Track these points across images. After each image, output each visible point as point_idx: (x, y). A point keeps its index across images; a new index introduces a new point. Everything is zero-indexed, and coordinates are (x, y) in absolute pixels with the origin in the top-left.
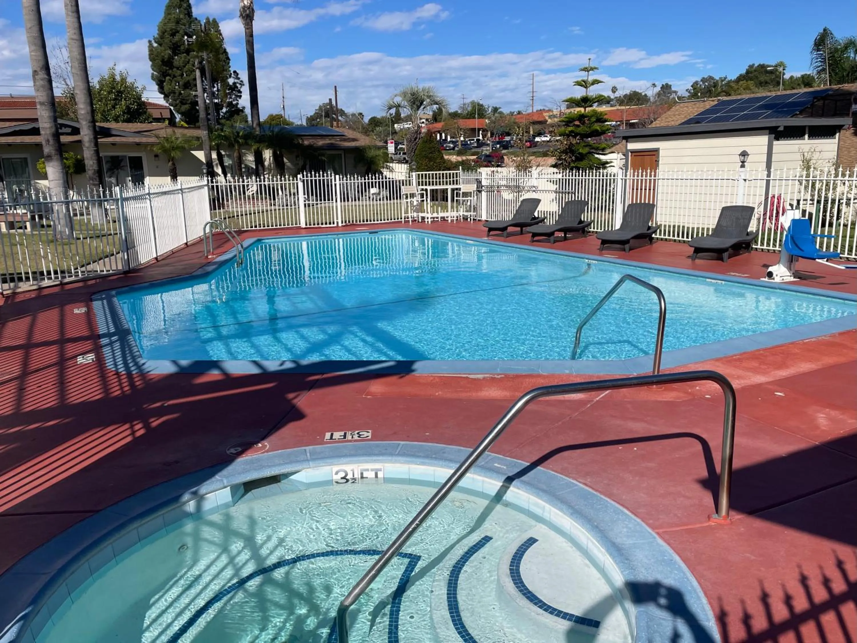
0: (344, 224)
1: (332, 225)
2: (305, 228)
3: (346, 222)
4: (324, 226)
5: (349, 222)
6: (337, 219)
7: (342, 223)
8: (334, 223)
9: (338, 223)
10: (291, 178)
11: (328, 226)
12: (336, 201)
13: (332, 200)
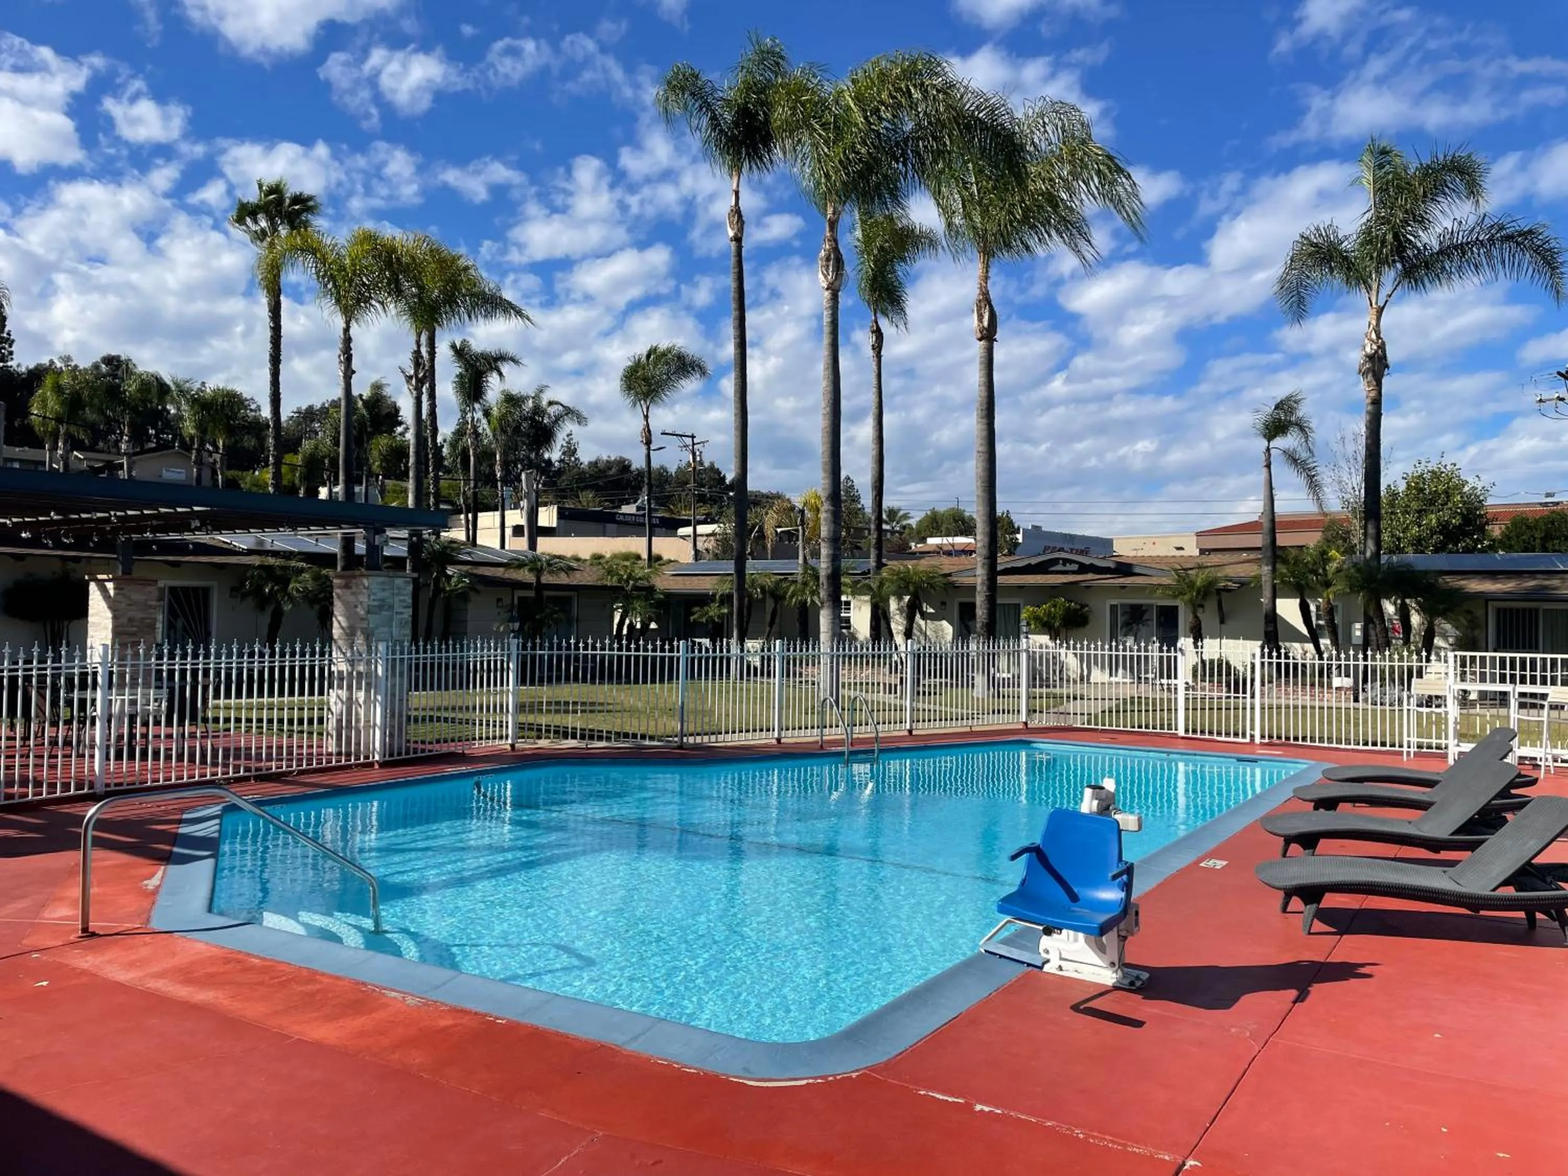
0: (1266, 741)
1: (1240, 740)
2: (1183, 738)
3: (1271, 737)
4: (1223, 738)
5: (1279, 737)
6: (1252, 729)
7: (1263, 737)
8: (1244, 736)
9: (1252, 736)
10: (1165, 648)
11: (1232, 739)
12: (1253, 697)
13: (1244, 692)
